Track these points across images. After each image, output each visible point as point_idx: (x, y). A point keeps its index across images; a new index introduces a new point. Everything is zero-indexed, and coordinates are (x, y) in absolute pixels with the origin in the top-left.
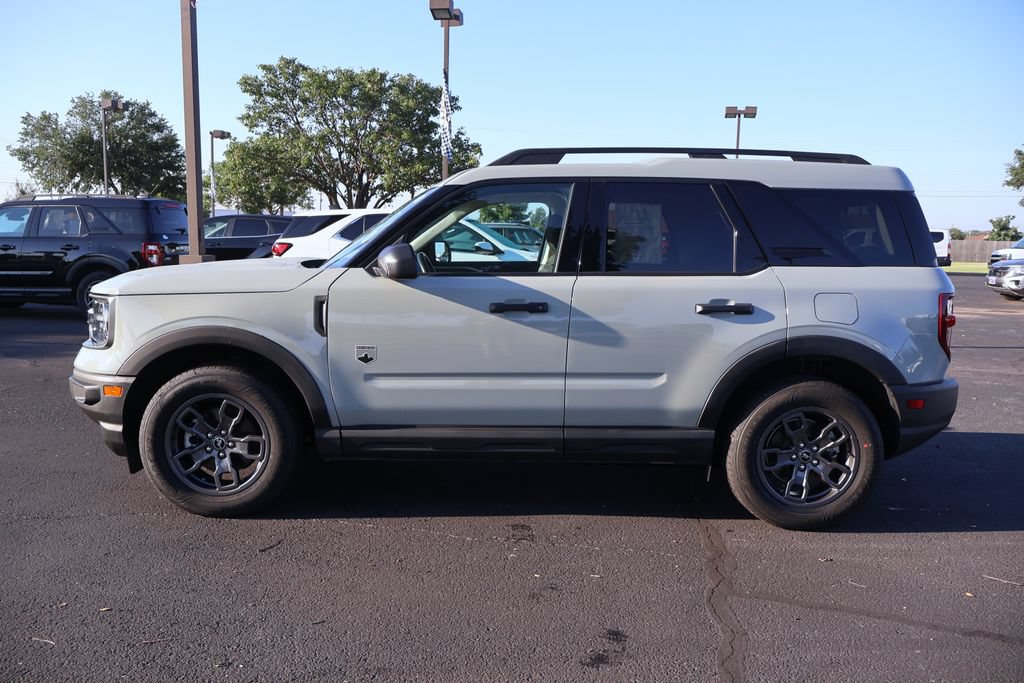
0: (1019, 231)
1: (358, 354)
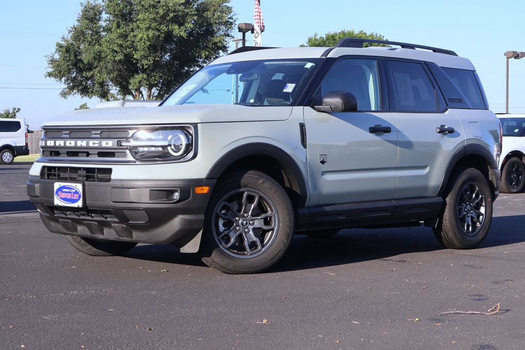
1: (320, 159)
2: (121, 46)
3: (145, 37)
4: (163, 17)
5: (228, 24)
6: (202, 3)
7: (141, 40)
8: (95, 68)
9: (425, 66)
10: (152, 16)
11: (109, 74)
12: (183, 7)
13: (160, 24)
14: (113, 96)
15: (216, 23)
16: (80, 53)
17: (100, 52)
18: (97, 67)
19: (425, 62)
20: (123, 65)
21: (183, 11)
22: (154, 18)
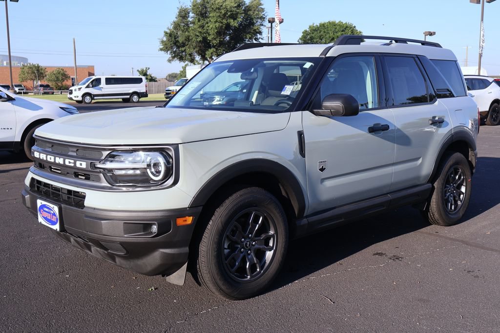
0: (152, 76)
1: (319, 167)
2: (200, 32)
3: (214, 27)
4: (225, 15)
5: (263, 18)
6: (247, 6)
7: (212, 29)
8: (186, 45)
9: (417, 59)
10: (218, 14)
11: (194, 49)
12: (235, 9)
13: (223, 19)
14: (197, 61)
15: (255, 18)
16: (178, 37)
17: (189, 36)
18: (188, 44)
19: (416, 55)
20: (202, 44)
21: (236, 11)
22: (219, 16)
